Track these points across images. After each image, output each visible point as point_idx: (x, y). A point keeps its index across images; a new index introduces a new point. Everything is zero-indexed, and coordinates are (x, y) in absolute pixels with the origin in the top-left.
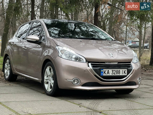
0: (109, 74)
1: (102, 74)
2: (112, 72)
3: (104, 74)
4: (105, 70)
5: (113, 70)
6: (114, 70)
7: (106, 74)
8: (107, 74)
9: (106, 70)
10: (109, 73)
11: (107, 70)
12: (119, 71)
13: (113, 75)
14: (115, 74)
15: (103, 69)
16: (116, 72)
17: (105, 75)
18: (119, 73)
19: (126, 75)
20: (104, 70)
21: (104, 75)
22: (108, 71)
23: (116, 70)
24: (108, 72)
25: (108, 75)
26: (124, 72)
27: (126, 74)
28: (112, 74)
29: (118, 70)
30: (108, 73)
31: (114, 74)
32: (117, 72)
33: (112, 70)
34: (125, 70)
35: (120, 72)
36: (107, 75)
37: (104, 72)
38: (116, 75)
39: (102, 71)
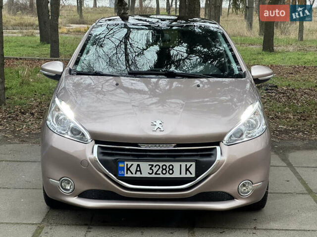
0: (141, 174)
1: (121, 173)
2: (151, 169)
3: (127, 173)
4: (130, 164)
5: (152, 165)
6: (155, 164)
7: (132, 173)
8: (136, 173)
9: (132, 165)
10: (140, 171)
11: (135, 164)
12: (171, 167)
13: (153, 176)
14: (159, 174)
15: (123, 162)
16: (161, 169)
17: (129, 175)
18: (171, 172)
19: (193, 175)
20: (126, 163)
21: (126, 175)
22: (138, 165)
23: (161, 164)
24: (138, 169)
25: (138, 175)
26: (187, 170)
27: (191, 174)
28: (149, 173)
29: (168, 164)
30: (137, 171)
31: (156, 174)
32: (163, 169)
33: (149, 165)
34: (189, 164)
35: (172, 169)
36: (134, 175)
37: (128, 169)
38: (162, 176)
39: (121, 165)
